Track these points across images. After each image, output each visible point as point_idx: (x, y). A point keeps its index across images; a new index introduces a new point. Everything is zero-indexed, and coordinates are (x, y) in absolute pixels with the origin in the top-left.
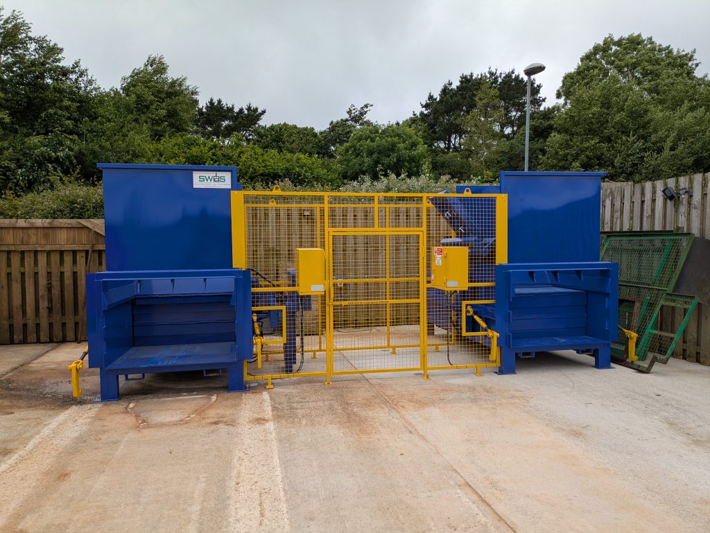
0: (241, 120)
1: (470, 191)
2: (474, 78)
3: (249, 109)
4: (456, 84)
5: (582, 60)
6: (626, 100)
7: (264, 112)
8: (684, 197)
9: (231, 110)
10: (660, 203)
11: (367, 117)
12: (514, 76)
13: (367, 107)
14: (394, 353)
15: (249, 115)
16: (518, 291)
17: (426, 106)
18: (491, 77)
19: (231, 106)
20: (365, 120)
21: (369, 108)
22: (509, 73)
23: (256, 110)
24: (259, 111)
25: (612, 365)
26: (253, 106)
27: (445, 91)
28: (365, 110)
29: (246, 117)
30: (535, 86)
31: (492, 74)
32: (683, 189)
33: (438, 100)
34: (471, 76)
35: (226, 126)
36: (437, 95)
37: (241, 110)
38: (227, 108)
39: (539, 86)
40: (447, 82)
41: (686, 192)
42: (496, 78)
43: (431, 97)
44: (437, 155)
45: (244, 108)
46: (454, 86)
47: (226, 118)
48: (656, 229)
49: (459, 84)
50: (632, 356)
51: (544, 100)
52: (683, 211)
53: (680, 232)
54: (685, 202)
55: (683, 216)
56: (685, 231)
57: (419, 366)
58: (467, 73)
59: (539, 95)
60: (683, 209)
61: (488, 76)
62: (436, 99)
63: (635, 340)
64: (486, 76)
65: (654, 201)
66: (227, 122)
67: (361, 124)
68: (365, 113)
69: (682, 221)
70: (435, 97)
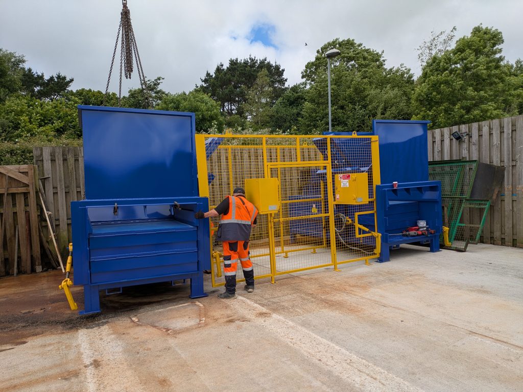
0: (52, 85)
1: (356, 134)
2: (239, 62)
3: (59, 77)
4: (226, 65)
6: (352, 81)
7: (72, 80)
8: (466, 138)
9: (41, 77)
10: (447, 142)
11: (160, 88)
12: (266, 62)
13: (160, 80)
14: (286, 257)
15: (58, 82)
16: (391, 203)
17: (205, 81)
18: (251, 62)
19: (41, 75)
20: (158, 89)
21: (161, 81)
22: (263, 60)
23: (65, 78)
24: (68, 79)
25: (440, 250)
26: (62, 75)
27: (219, 70)
28: (159, 81)
29: (57, 84)
30: (281, 70)
31: (252, 60)
32: (464, 133)
33: (213, 77)
34: (237, 60)
35: (37, 91)
36: (212, 73)
37: (52, 78)
38: (38, 76)
39: (283, 70)
40: (220, 64)
41: (467, 134)
42: (255, 63)
43: (208, 74)
45: (54, 76)
46: (225, 67)
47: (37, 84)
48: (445, 160)
49: (228, 65)
50: (447, 243)
51: (286, 80)
52: (465, 147)
53: (464, 160)
54: (466, 141)
55: (466, 150)
56: (468, 159)
57: (331, 263)
58: (234, 58)
59: (283, 77)
60: (465, 145)
61: (249, 61)
62: (212, 76)
63: (447, 232)
65: (442, 141)
66: (38, 88)
67: (155, 93)
68: (159, 84)
69: (465, 153)
70: (211, 74)
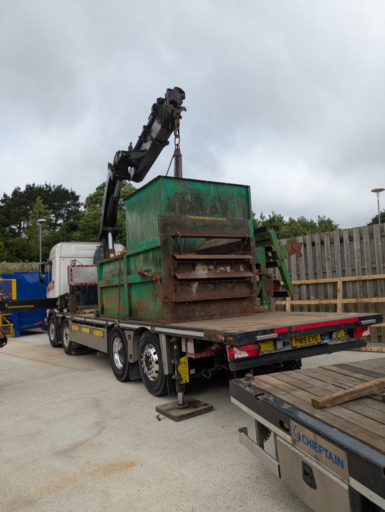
2: (35, 186)
5: (97, 189)
12: (62, 188)
17: (2, 201)
18: (46, 188)
22: (58, 187)
27: (15, 193)
30: (75, 195)
31: (47, 186)
33: (11, 198)
34: (34, 185)
36: (10, 194)
39: (78, 196)
40: (17, 187)
42: (51, 188)
43: (5, 196)
44: (8, 238)
46: (22, 191)
49: (24, 189)
51: (82, 204)
58: (31, 183)
61: (45, 187)
62: (9, 197)
64: (44, 187)
